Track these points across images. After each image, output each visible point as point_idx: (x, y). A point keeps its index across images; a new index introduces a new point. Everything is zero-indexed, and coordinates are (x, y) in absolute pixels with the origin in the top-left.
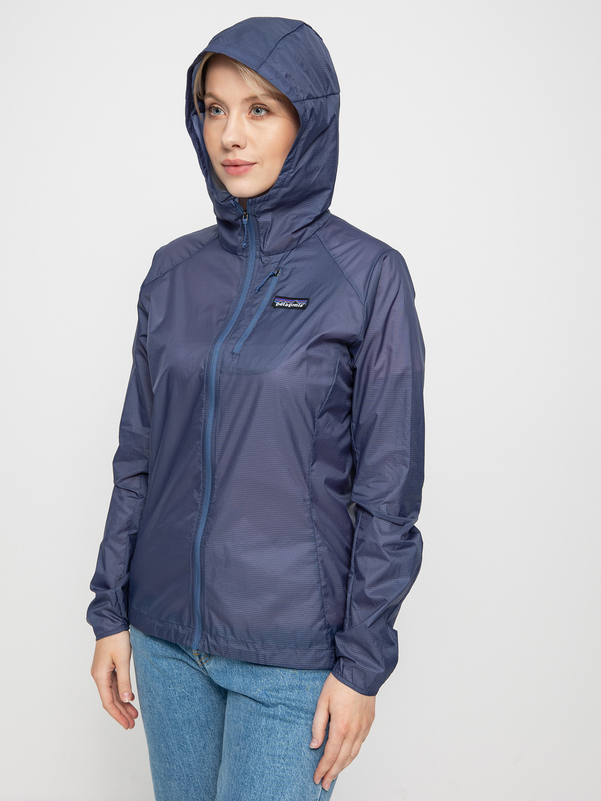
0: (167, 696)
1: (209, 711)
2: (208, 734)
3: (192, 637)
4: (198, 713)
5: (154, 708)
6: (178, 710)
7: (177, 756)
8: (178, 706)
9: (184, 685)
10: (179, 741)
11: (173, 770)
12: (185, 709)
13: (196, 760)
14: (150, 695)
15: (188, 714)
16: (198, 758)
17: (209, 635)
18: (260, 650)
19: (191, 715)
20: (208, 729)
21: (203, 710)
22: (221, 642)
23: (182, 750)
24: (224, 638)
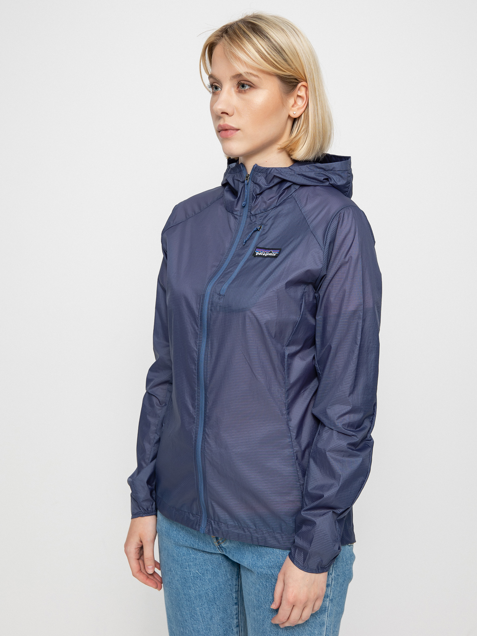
0: (184, 576)
1: (216, 590)
2: (214, 608)
3: (200, 523)
4: (208, 591)
5: (173, 584)
6: (191, 587)
7: (189, 623)
8: (192, 584)
9: (198, 567)
10: (192, 611)
11: (186, 633)
12: (197, 587)
13: (204, 628)
14: (170, 573)
15: (199, 591)
16: (206, 627)
17: (212, 522)
18: (254, 533)
19: (202, 592)
20: (214, 604)
21: (211, 588)
22: (222, 527)
23: (193, 618)
24: (225, 524)
